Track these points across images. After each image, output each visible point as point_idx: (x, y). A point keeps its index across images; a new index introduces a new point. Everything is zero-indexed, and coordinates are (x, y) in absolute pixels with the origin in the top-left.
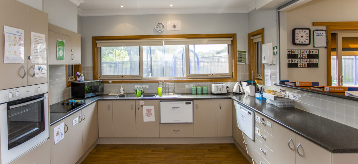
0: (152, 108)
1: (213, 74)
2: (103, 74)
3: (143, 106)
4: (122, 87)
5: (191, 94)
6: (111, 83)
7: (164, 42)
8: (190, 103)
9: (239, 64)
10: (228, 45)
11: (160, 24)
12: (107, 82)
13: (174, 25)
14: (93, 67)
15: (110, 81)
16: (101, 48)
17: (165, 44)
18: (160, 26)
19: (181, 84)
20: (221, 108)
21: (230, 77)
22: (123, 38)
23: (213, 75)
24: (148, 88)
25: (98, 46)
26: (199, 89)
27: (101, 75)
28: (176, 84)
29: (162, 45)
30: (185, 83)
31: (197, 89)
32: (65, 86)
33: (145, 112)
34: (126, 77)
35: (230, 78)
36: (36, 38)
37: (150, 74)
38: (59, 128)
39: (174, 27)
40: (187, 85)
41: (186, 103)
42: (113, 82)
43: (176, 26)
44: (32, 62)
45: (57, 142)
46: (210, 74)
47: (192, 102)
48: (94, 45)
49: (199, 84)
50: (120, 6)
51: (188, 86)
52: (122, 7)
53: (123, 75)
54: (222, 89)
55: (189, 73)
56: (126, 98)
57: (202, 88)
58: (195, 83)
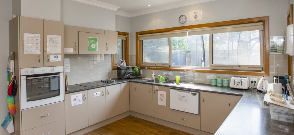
0: (164, 93)
1: (238, 65)
2: (144, 62)
3: (158, 91)
4: (153, 73)
5: (210, 85)
6: (147, 69)
7: (187, 33)
8: (196, 94)
9: (273, 54)
10: (260, 30)
11: (182, 16)
12: (144, 68)
13: (196, 15)
14: (136, 55)
15: (146, 67)
16: (143, 40)
17: (189, 35)
18: (182, 17)
19: (202, 74)
20: (230, 105)
21: (261, 69)
22: (155, 32)
23: (238, 67)
24: (173, 75)
25: (141, 39)
26: (219, 81)
27: (143, 62)
28: (196, 73)
29: (186, 35)
30: (206, 74)
31: (217, 81)
32: (111, 69)
33: (159, 97)
34: (158, 64)
35: (260, 71)
36: (52, 38)
37: (203, 63)
38: (76, 96)
39: (196, 17)
40: (207, 75)
41: (192, 94)
42: (148, 68)
43: (197, 16)
44: (48, 53)
45: (74, 105)
46: (235, 66)
47: (197, 94)
48: (137, 38)
49: (220, 75)
50: (148, 6)
51: (209, 77)
52: (149, 6)
53: (156, 63)
54: (240, 83)
55: (213, 64)
56: (154, 83)
57: (222, 80)
58: (216, 74)
